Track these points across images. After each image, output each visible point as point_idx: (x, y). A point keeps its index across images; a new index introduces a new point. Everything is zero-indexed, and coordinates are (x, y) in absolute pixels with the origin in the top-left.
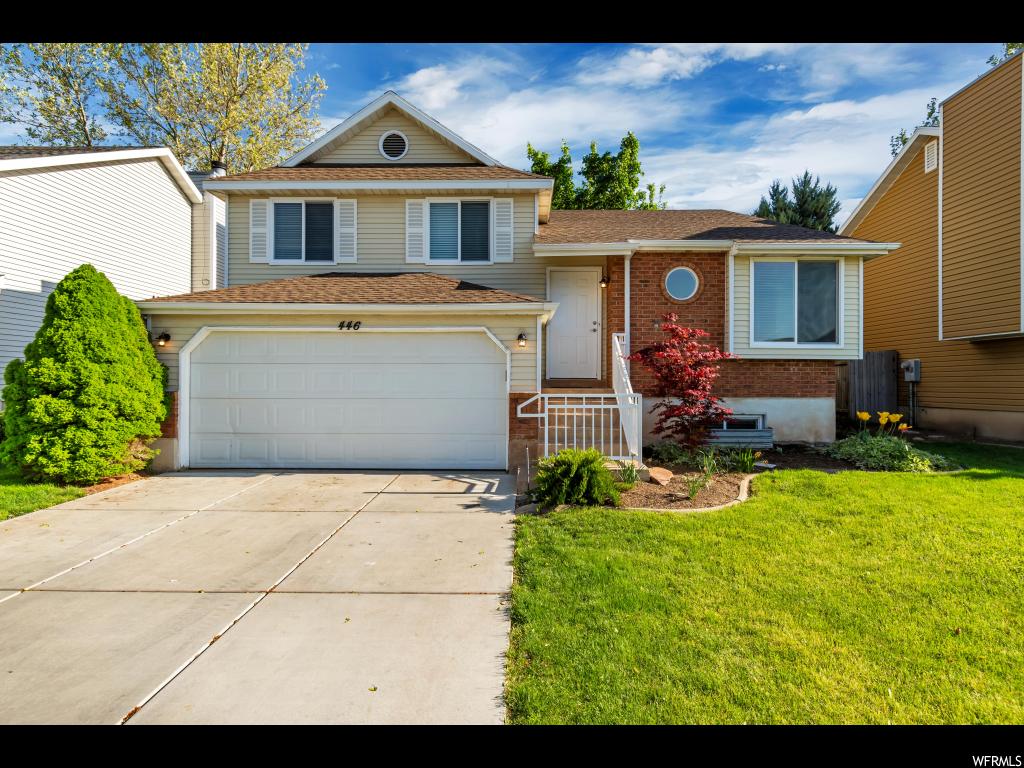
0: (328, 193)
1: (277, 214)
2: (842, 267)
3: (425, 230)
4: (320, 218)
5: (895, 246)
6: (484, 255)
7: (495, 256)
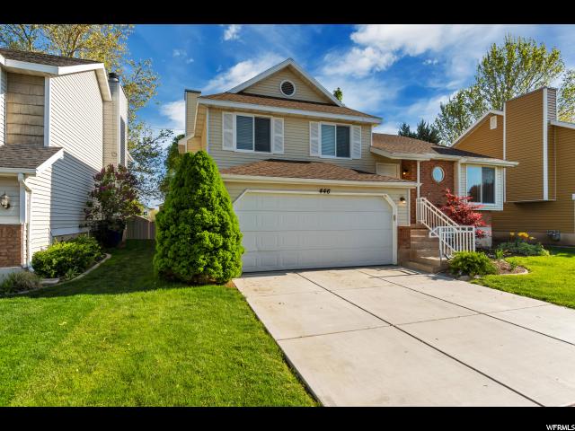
1: (238, 122)
2: (496, 170)
3: (319, 139)
4: (263, 126)
5: (517, 163)
6: (347, 154)
7: (353, 156)
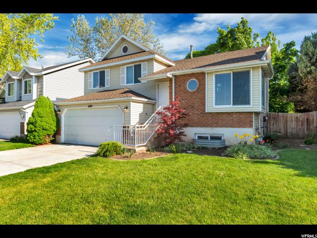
0: (104, 68)
2: (251, 72)
3: (125, 75)
